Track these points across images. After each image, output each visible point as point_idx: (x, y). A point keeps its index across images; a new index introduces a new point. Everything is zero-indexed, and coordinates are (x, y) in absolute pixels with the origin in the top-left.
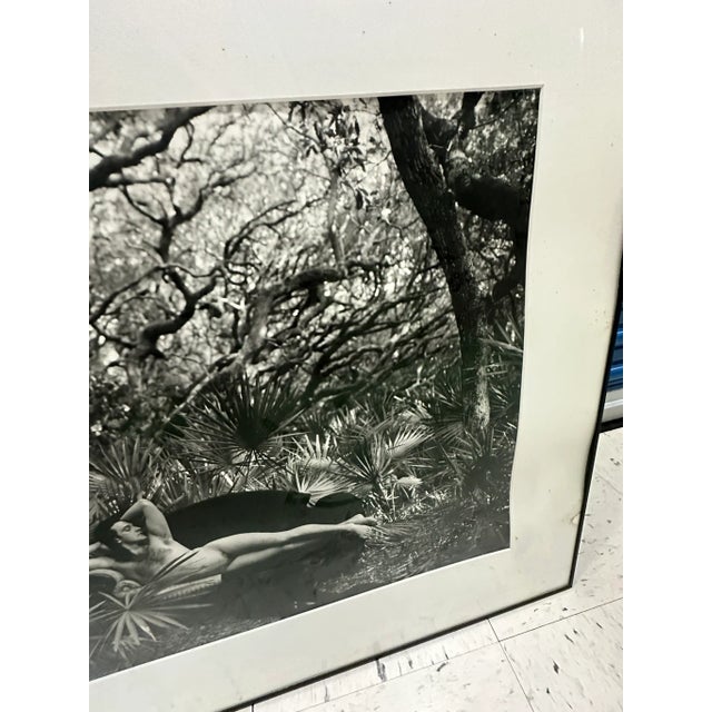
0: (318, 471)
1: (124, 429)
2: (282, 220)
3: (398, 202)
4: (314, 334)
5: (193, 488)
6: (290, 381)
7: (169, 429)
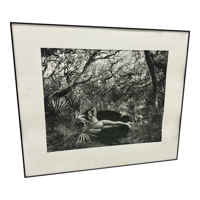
1: (97, 94)
2: (128, 65)
4: (129, 83)
6: (123, 91)
7: (103, 95)
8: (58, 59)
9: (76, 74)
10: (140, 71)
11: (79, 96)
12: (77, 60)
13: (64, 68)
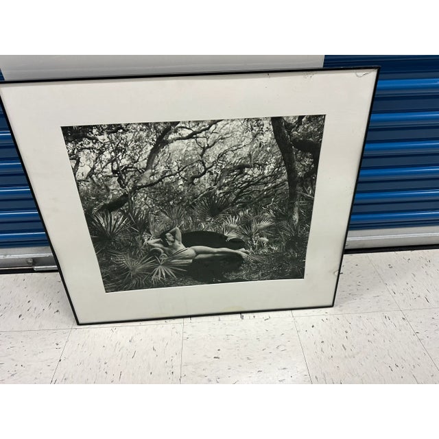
0: (232, 229)
1: (178, 204)
2: (236, 150)
3: (273, 145)
4: (239, 183)
5: (192, 226)
6: (229, 197)
7: (191, 206)
8: (96, 146)
9: (136, 171)
10: (262, 160)
11: (145, 209)
12: (133, 144)
13: (112, 161)
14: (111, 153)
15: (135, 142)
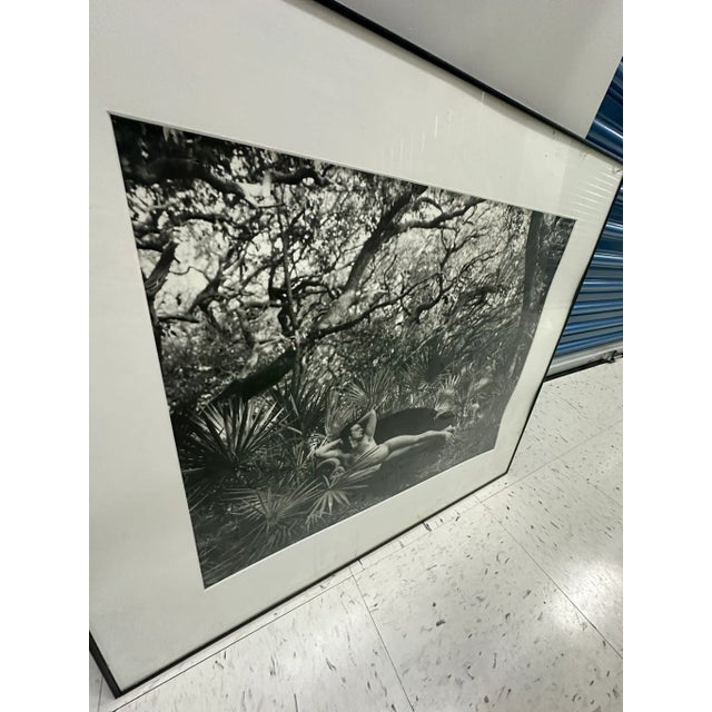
0: (448, 397)
1: (386, 364)
2: (487, 259)
3: (521, 258)
4: (475, 319)
5: (396, 404)
6: (457, 343)
7: (403, 366)
8: (235, 213)
9: (323, 293)
10: (508, 280)
11: (326, 382)
12: (332, 223)
13: (272, 263)
14: (273, 241)
15: (338, 218)
